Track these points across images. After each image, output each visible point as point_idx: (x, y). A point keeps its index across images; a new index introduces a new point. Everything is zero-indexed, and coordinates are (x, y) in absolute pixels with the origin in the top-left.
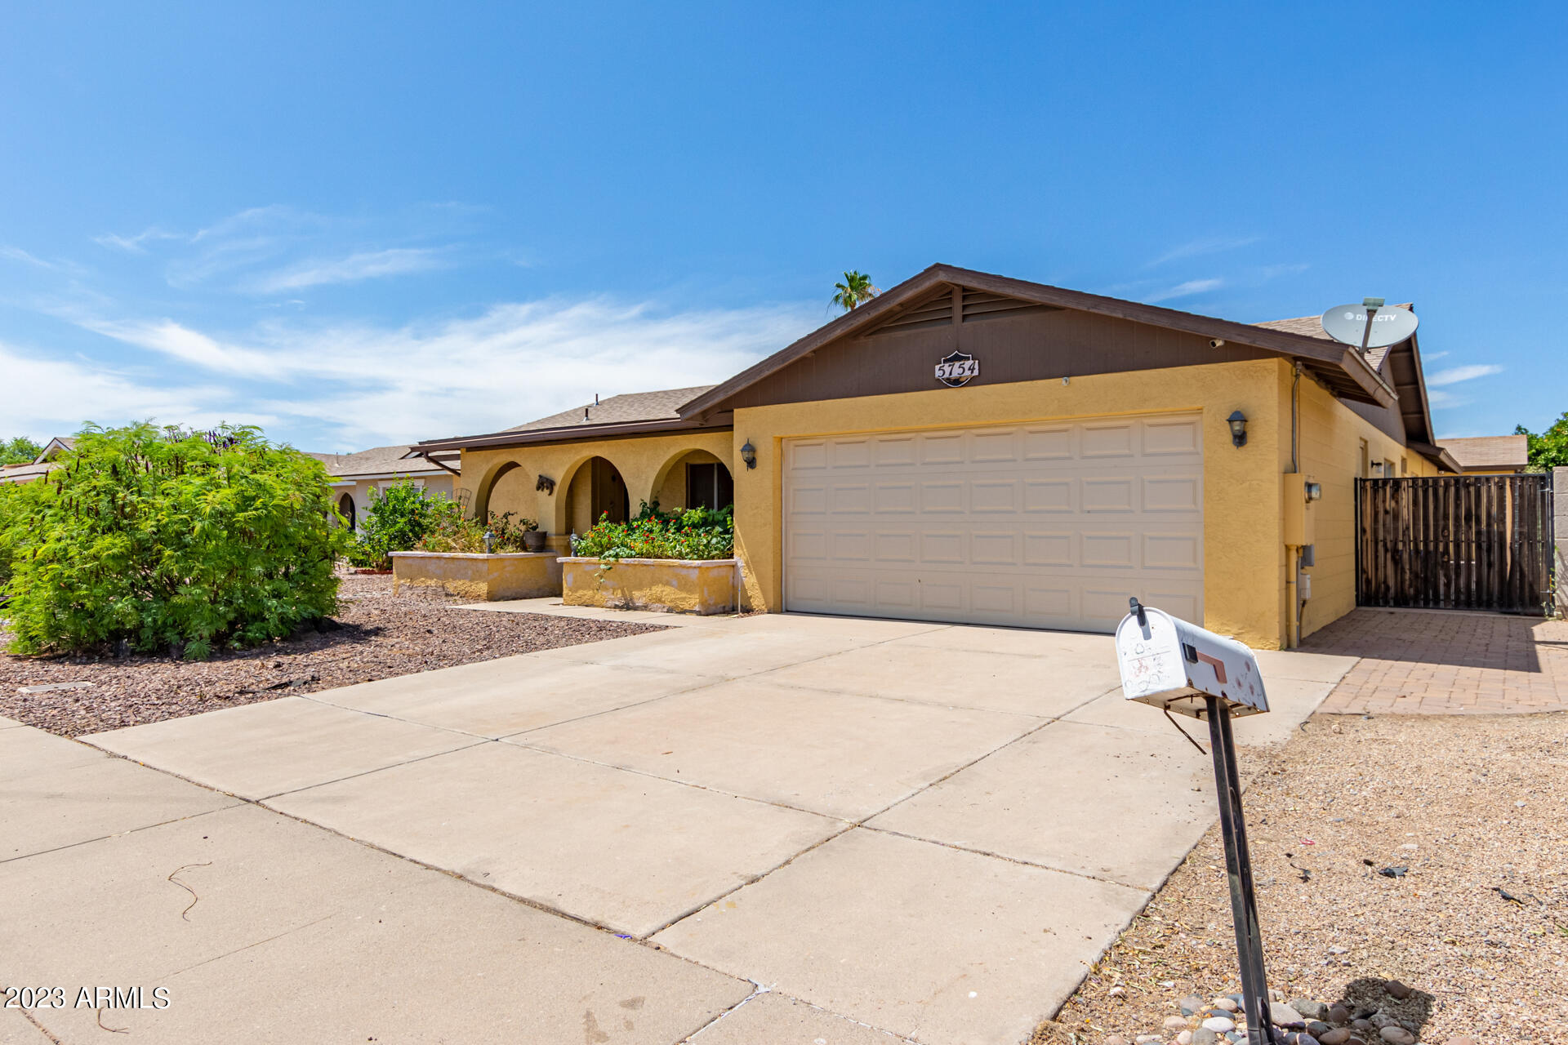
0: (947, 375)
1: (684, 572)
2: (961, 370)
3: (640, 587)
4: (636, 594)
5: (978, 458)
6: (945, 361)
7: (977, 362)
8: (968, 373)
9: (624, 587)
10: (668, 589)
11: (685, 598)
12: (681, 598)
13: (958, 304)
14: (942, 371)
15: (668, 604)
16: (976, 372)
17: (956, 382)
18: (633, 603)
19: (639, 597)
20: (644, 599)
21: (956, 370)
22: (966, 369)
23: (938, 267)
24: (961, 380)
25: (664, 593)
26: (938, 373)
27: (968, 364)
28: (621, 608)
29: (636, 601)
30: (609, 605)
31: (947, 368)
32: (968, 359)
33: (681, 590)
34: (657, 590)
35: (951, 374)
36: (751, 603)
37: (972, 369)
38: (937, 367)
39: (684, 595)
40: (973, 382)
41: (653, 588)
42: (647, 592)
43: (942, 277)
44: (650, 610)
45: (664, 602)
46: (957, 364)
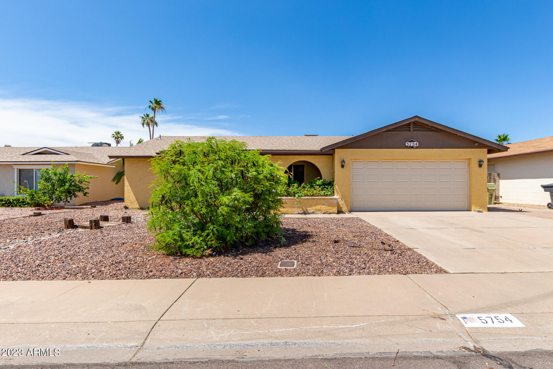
0: (409, 145)
1: (331, 200)
2: (413, 144)
3: (311, 206)
4: (309, 209)
5: (412, 167)
6: (409, 141)
7: (418, 143)
8: (415, 145)
9: (303, 207)
10: (323, 206)
11: (331, 209)
12: (330, 209)
13: (412, 127)
14: (408, 144)
15: (324, 211)
16: (418, 145)
17: (412, 147)
18: (308, 212)
19: (310, 210)
20: (313, 210)
21: (412, 145)
22: (415, 144)
23: (416, 116)
24: (414, 147)
25: (322, 208)
26: (407, 145)
27: (415, 143)
28: (302, 214)
29: (309, 211)
30: (296, 213)
31: (409, 143)
32: (415, 141)
33: (330, 206)
34: (318, 207)
35: (410, 145)
36: (342, 209)
37: (416, 144)
38: (406, 143)
39: (331, 208)
40: (417, 148)
41: (317, 206)
42: (314, 208)
43: (417, 119)
44: (315, 214)
45: (322, 211)
46: (412, 143)
